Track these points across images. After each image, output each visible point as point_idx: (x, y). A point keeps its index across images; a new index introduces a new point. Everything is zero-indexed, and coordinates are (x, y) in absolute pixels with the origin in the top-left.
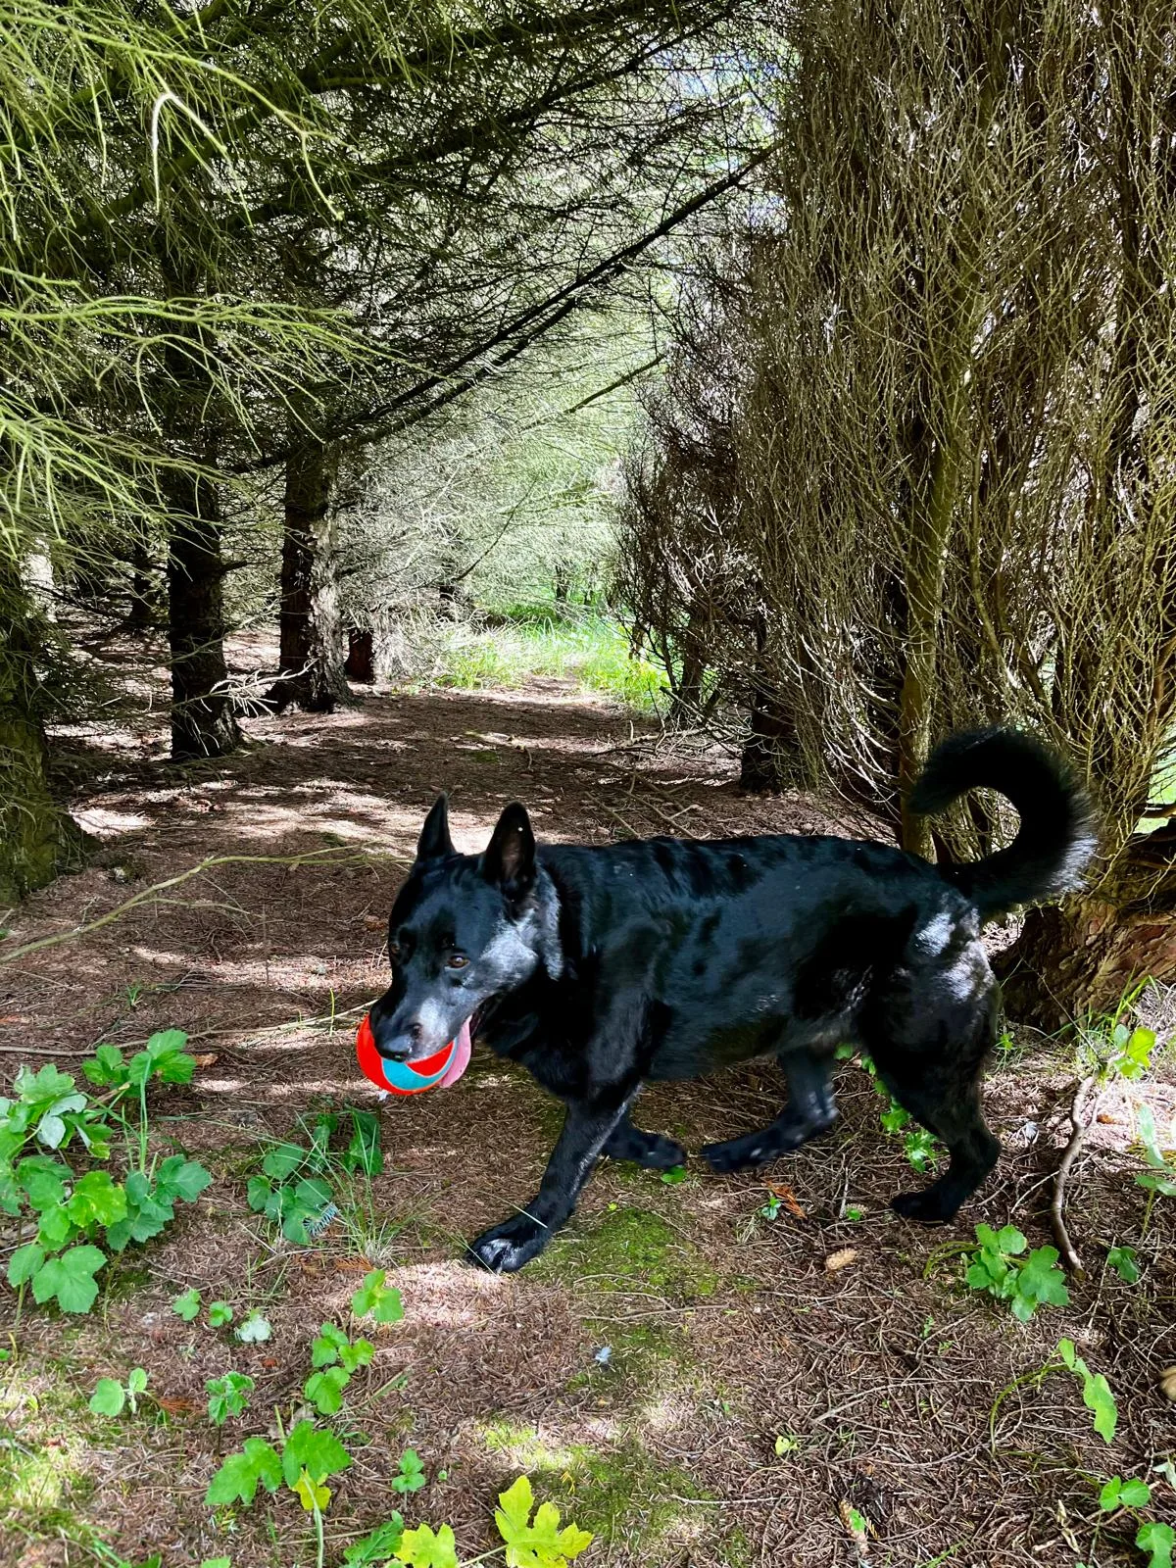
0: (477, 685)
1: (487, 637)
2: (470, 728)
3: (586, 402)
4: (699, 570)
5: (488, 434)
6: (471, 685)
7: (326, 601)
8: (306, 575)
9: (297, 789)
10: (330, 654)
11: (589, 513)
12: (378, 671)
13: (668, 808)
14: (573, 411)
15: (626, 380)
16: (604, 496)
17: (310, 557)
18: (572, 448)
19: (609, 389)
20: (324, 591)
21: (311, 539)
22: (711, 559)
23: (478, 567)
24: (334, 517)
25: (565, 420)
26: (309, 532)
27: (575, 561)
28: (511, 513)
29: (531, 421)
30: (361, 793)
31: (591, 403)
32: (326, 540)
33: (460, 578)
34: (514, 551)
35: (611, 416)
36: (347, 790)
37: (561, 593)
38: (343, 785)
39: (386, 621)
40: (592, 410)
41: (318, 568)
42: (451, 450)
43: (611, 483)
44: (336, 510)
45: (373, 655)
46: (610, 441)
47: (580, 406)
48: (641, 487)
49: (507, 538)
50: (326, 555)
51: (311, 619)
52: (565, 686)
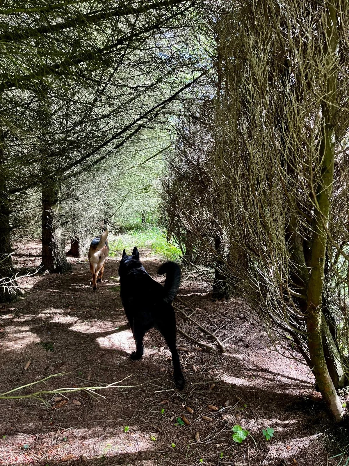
0: (116, 255)
1: (119, 237)
2: (112, 275)
3: (147, 160)
4: (193, 221)
5: (114, 172)
6: (113, 256)
7: (58, 233)
8: (50, 225)
9: (40, 315)
10: (60, 252)
11: (150, 195)
12: (81, 253)
13: (187, 310)
14: (143, 163)
15: (160, 152)
16: (155, 189)
17: (51, 218)
18: (143, 174)
19: (155, 156)
20: (57, 230)
21: (52, 212)
22: (198, 216)
23: (116, 213)
24: (60, 203)
25: (141, 167)
26: (51, 209)
27: (147, 210)
28: (126, 196)
29: (129, 167)
30: (65, 314)
31: (149, 160)
32: (57, 212)
33: (110, 217)
34: (127, 208)
35: (156, 164)
36: (60, 314)
37: (143, 220)
38: (59, 311)
39: (83, 235)
40: (149, 163)
41: (54, 222)
42: (102, 179)
43: (157, 185)
44: (60, 201)
45: (79, 248)
46: (156, 172)
47: (145, 162)
48: (168, 187)
49: (125, 204)
50: (58, 217)
51: (53, 240)
52: (146, 252)
